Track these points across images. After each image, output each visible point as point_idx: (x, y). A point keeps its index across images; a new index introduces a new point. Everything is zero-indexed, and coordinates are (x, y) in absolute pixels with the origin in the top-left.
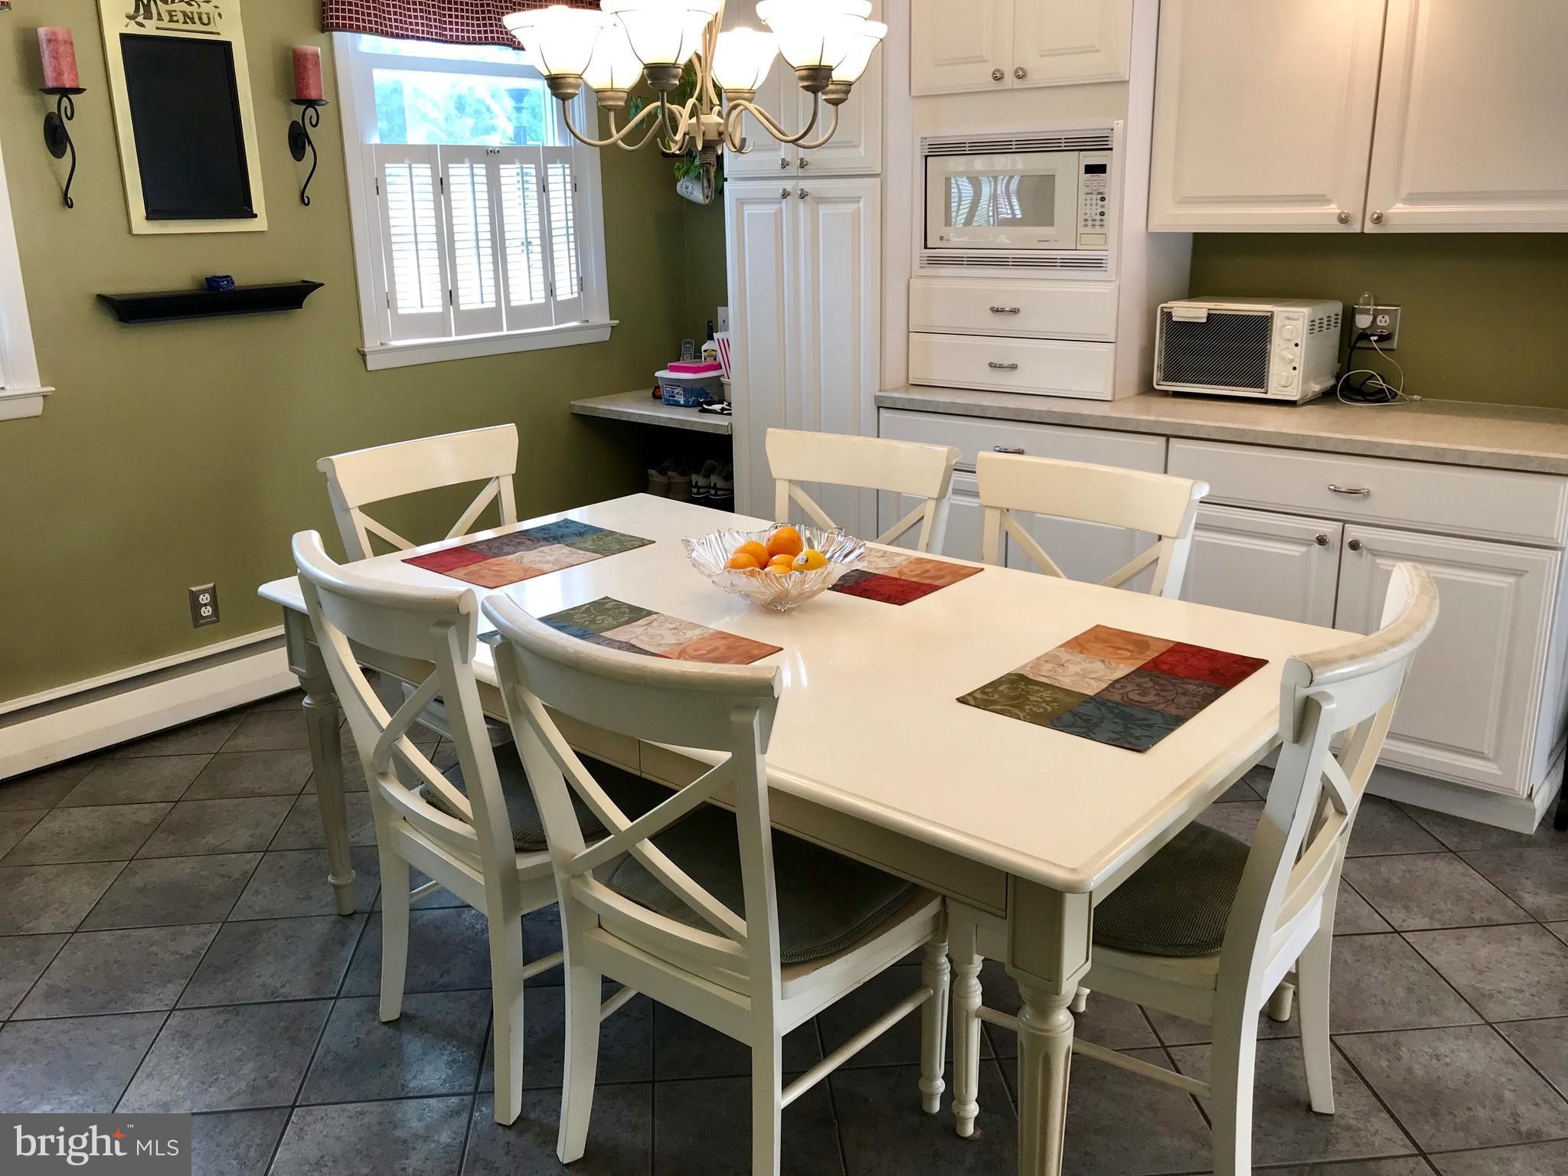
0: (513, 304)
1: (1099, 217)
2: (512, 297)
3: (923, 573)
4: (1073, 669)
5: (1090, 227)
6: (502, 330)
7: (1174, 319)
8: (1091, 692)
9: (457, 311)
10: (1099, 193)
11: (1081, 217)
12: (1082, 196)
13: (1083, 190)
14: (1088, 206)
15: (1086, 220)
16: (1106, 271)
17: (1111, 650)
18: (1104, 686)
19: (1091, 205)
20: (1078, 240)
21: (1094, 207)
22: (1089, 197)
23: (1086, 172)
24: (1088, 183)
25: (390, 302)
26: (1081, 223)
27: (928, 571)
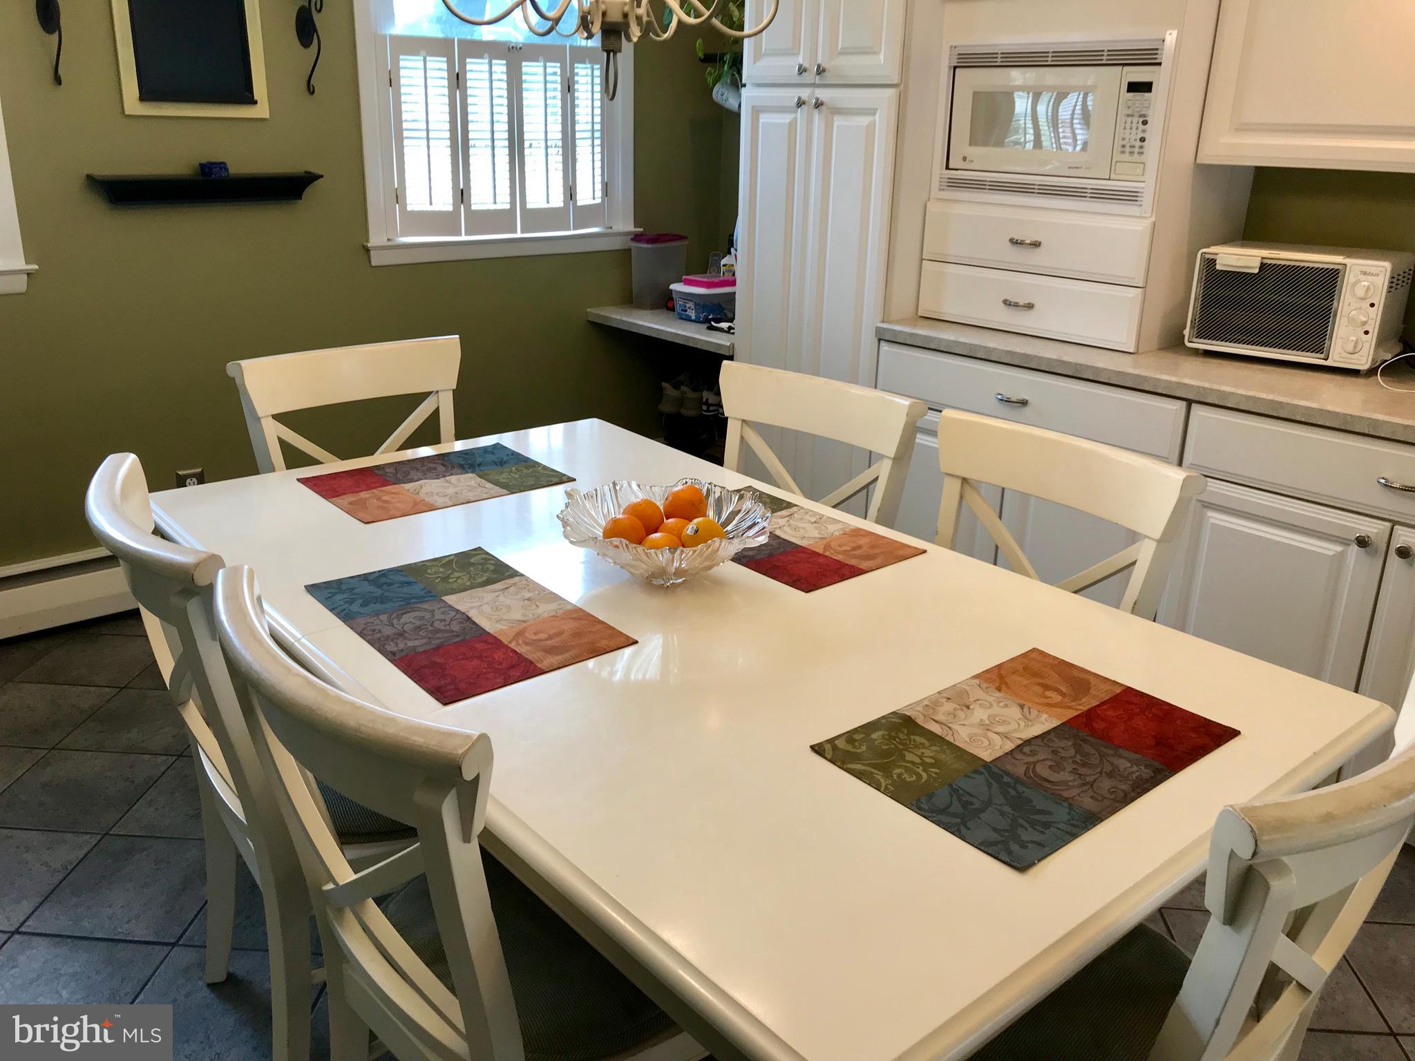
0: (529, 206)
1: (1138, 143)
2: (528, 199)
3: (854, 549)
4: (979, 714)
5: (1127, 155)
6: (516, 232)
7: (1218, 267)
8: (987, 756)
9: (468, 210)
10: (1141, 116)
11: (1119, 143)
12: (1121, 119)
13: (1123, 111)
14: (1128, 131)
15: (1124, 146)
16: (1141, 205)
17: (1038, 689)
18: (1009, 746)
19: (1131, 129)
20: (1113, 169)
21: (1134, 131)
22: (1129, 120)
23: (1129, 91)
24: (1130, 103)
25: (399, 196)
26: (1118, 148)
27: (860, 547)
